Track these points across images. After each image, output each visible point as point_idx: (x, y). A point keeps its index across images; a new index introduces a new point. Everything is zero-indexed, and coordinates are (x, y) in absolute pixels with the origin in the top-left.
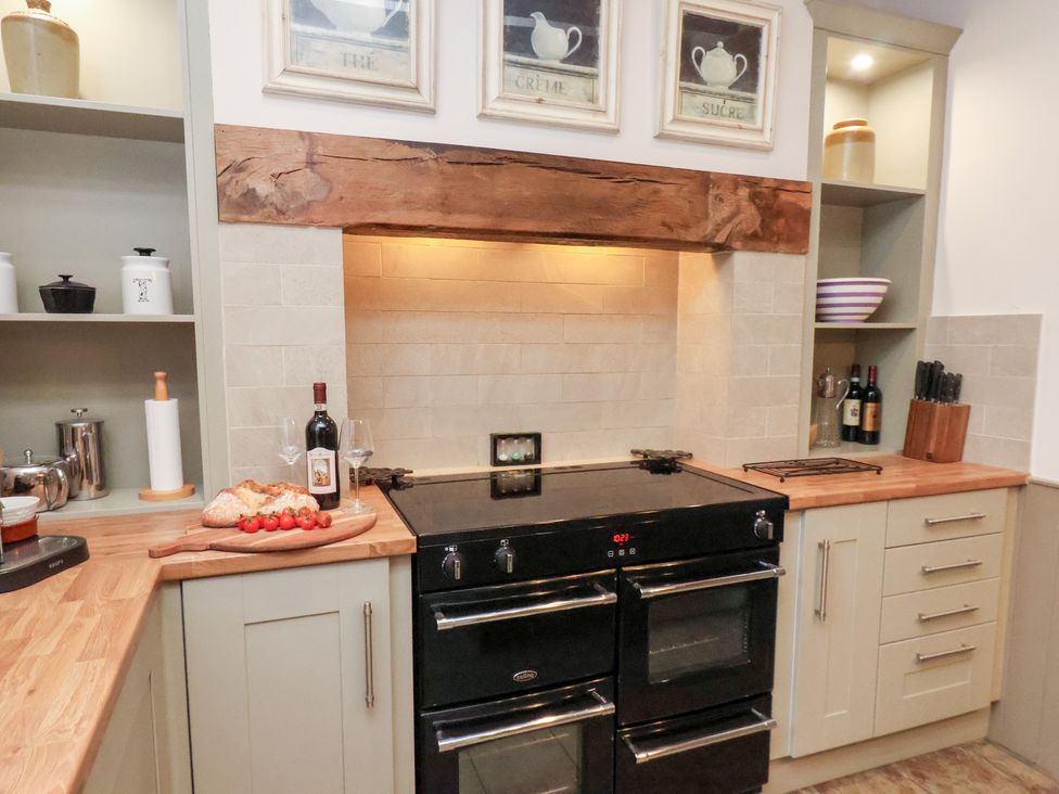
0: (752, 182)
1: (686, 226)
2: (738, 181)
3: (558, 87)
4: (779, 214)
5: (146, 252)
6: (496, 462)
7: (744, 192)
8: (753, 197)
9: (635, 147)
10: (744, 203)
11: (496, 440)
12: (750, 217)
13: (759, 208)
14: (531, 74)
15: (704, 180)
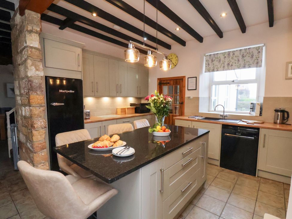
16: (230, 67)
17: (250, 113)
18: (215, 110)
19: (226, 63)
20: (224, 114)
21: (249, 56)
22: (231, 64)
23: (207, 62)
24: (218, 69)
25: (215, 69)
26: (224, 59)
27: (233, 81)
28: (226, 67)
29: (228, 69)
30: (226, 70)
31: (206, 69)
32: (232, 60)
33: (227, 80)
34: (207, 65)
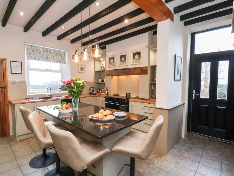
0: (140, 68)
1: (133, 73)
2: (138, 68)
3: (123, 63)
4: (143, 71)
5: (100, 78)
6: (126, 95)
7: (139, 69)
8: (140, 69)
9: (130, 66)
10: (139, 70)
11: (127, 93)
12: (140, 71)
13: (141, 70)
14: (122, 62)
15: (135, 68)
16: (48, 60)
17: (60, 92)
18: (47, 91)
19: (45, 56)
20: (51, 94)
21: (60, 56)
22: (48, 57)
23: (28, 51)
24: (39, 59)
25: (37, 58)
26: (43, 53)
27: (47, 70)
28: (45, 59)
29: (47, 61)
30: (45, 61)
31: (27, 56)
32: (49, 55)
33: (42, 68)
34: (29, 54)
